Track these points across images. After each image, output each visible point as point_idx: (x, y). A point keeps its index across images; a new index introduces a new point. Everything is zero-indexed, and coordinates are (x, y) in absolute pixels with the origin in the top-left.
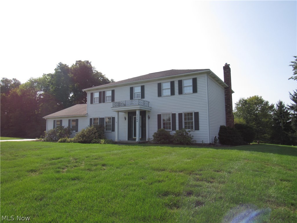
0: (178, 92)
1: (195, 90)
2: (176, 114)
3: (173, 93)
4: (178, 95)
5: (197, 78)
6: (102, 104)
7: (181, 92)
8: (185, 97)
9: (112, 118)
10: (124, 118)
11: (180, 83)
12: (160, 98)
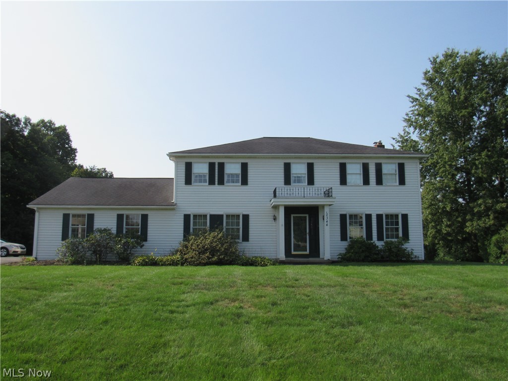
0: (375, 181)
1: (402, 181)
2: (373, 215)
3: (366, 182)
4: (375, 186)
5: (405, 164)
6: (216, 188)
7: (379, 181)
8: (386, 190)
9: (244, 216)
10: (273, 217)
11: (379, 168)
12: (344, 187)
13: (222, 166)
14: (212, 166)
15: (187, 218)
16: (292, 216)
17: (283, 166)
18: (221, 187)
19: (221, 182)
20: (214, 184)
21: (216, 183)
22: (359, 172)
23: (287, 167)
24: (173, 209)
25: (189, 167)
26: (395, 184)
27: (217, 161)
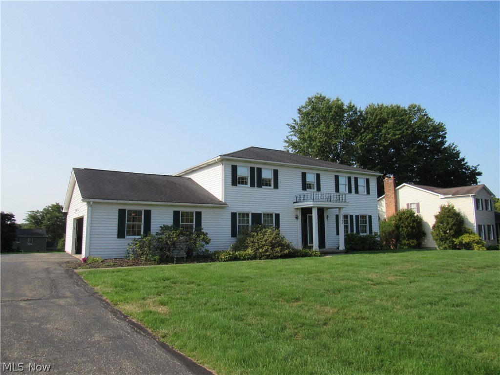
13: (259, 170)
14: (252, 169)
15: (234, 215)
16: (308, 215)
17: (301, 175)
18: (259, 189)
19: (259, 186)
20: (254, 186)
21: (256, 185)
22: (344, 183)
23: (304, 175)
24: (223, 208)
25: (234, 169)
26: (364, 194)
27: (256, 166)
